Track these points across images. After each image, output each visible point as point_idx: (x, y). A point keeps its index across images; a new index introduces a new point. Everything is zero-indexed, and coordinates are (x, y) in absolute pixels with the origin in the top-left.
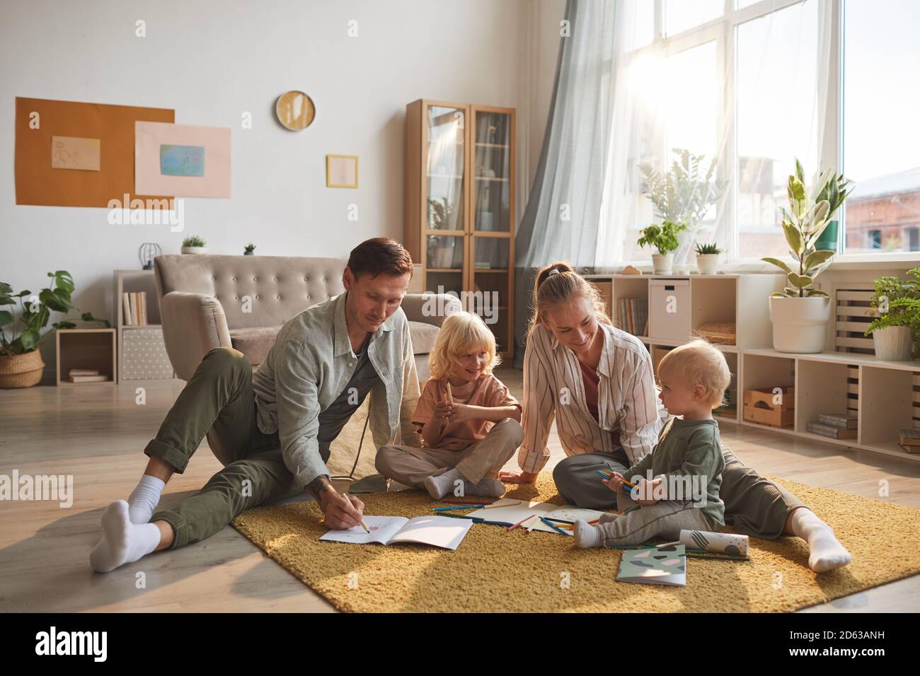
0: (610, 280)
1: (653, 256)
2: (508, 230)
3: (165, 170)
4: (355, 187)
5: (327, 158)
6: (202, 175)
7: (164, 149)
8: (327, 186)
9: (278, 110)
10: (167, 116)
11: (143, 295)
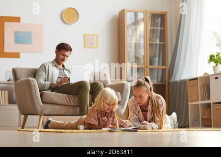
0: (197, 79)
1: (213, 67)
2: (165, 65)
3: (16, 42)
4: (97, 48)
5: (84, 36)
6: (31, 44)
7: (16, 33)
8: (84, 47)
9: (63, 16)
10: (17, 19)
11: (7, 92)
